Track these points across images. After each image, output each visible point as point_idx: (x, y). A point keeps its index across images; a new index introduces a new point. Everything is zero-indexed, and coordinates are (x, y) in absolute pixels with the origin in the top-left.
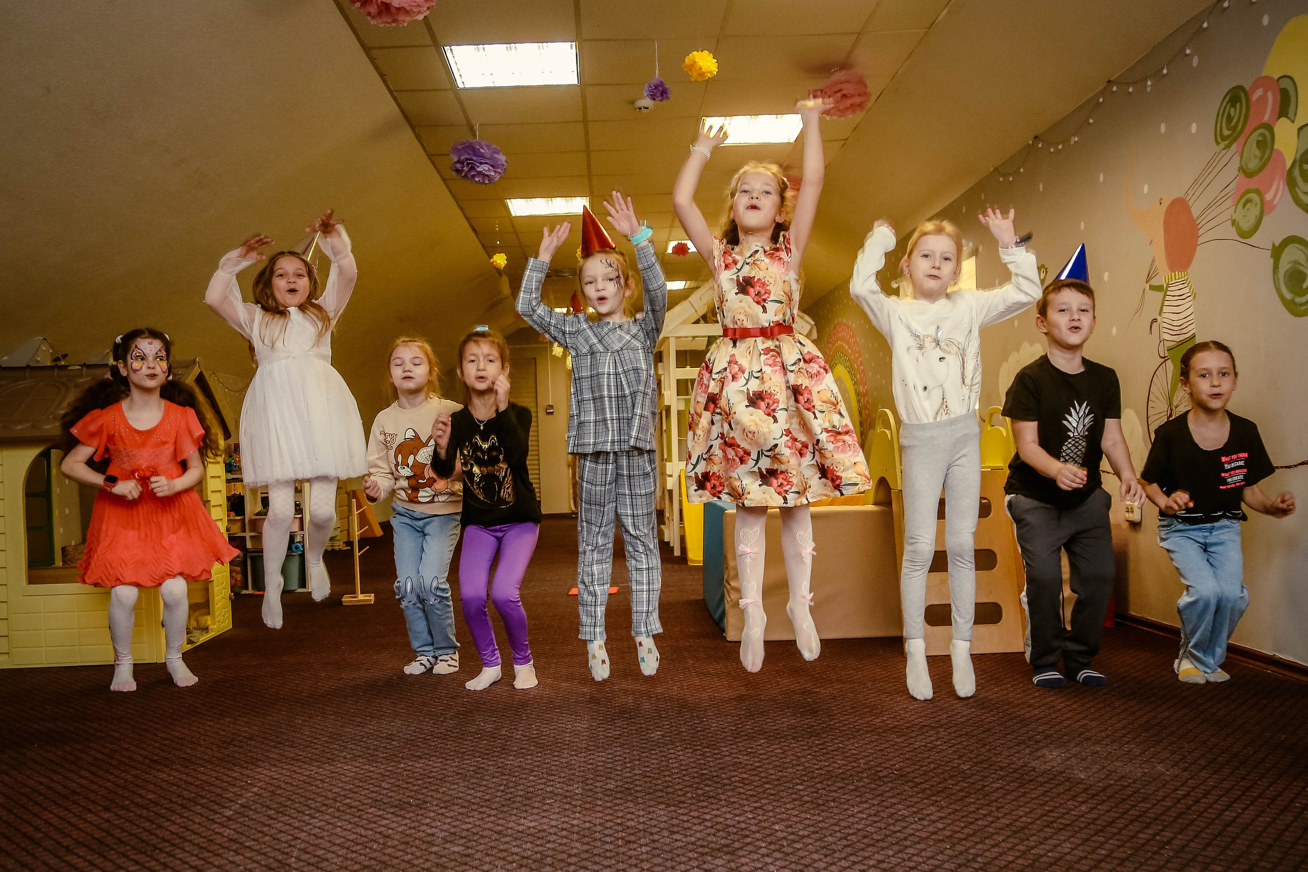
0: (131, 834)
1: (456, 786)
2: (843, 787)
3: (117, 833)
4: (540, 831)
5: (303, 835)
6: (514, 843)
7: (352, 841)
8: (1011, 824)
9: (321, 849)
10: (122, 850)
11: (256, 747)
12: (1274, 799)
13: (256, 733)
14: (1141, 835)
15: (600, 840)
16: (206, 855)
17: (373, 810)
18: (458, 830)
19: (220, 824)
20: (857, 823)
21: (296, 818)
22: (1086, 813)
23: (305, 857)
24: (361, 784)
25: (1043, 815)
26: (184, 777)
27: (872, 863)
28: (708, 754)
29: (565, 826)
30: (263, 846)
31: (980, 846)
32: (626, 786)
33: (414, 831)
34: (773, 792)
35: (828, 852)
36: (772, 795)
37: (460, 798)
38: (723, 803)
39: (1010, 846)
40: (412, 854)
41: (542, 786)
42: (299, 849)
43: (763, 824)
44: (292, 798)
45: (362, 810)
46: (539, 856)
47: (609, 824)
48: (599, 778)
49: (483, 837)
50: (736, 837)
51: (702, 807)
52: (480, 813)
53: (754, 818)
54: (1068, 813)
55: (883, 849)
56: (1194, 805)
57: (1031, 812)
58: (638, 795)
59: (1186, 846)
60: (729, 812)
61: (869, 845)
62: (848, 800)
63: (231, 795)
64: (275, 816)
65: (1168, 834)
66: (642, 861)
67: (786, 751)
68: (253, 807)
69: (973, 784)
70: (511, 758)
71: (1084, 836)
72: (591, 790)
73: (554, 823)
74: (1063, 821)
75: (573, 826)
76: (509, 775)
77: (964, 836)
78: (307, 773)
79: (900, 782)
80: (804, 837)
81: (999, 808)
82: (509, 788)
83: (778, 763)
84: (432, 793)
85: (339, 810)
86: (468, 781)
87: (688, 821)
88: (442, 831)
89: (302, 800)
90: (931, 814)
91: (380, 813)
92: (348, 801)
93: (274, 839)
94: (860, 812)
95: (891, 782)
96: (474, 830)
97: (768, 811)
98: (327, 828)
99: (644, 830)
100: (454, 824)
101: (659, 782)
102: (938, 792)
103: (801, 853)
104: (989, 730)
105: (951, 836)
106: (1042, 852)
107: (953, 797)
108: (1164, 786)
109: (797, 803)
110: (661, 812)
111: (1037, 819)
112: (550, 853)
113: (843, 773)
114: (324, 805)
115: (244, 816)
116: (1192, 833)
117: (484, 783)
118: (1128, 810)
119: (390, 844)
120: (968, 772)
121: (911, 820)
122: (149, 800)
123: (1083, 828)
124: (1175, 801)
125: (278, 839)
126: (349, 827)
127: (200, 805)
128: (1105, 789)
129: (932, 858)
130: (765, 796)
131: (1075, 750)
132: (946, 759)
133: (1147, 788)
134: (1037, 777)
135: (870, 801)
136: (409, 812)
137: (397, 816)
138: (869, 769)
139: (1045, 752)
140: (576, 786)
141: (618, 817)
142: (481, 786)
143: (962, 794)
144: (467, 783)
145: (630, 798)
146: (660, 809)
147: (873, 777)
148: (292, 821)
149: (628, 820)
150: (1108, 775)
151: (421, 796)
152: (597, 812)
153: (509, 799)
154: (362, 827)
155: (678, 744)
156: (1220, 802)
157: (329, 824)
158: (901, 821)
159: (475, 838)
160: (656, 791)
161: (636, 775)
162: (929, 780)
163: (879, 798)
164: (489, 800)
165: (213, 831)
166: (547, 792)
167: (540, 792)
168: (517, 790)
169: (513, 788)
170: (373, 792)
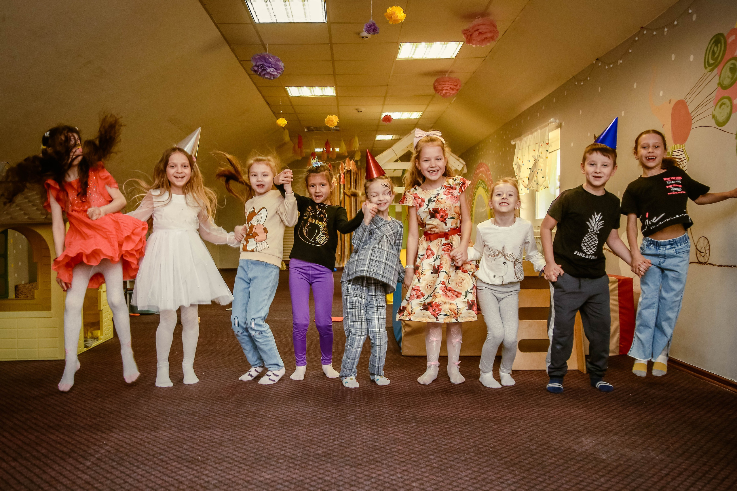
0: (26, 477)
1: (227, 449)
2: (457, 458)
3: (18, 476)
4: (272, 481)
5: (130, 480)
7: (159, 485)
11: (114, 419)
12: (723, 480)
13: (115, 409)
15: (307, 489)
17: (175, 464)
18: (224, 479)
19: (82, 471)
20: (463, 484)
21: (128, 468)
24: (171, 446)
25: (577, 484)
26: (66, 438)
28: (380, 432)
29: (288, 478)
32: (329, 452)
33: (197, 479)
34: (415, 459)
36: (415, 461)
37: (229, 457)
41: (279, 450)
43: (406, 482)
44: (129, 454)
45: (169, 464)
47: (315, 478)
48: (313, 446)
49: (238, 484)
51: (372, 469)
52: (239, 467)
53: (401, 477)
54: (592, 483)
56: (672, 481)
57: (570, 481)
58: (335, 458)
60: (387, 473)
62: (460, 467)
63: (92, 451)
64: (115, 467)
67: (427, 431)
68: (104, 460)
69: (536, 459)
70: (263, 430)
72: (307, 454)
73: (281, 476)
75: (293, 478)
76: (260, 442)
78: (140, 437)
79: (492, 456)
81: (550, 477)
82: (259, 451)
83: (421, 440)
84: (213, 453)
85: (155, 463)
86: (235, 445)
87: (361, 478)
88: (214, 479)
89: (134, 455)
90: (508, 480)
91: (179, 466)
92: (161, 457)
93: (113, 482)
94: (466, 476)
95: (487, 456)
96: (233, 480)
97: (411, 473)
98: (145, 475)
99: (335, 483)
100: (222, 475)
101: (349, 450)
102: (515, 464)
104: (550, 422)
107: (523, 468)
108: (654, 467)
109: (429, 468)
110: (347, 471)
113: (459, 448)
114: (147, 459)
115: (97, 466)
117: (244, 447)
118: (630, 483)
119: (181, 488)
120: (534, 451)
121: (496, 483)
122: (43, 454)
124: (660, 478)
125: (115, 483)
126: (159, 475)
127: (72, 457)
128: (616, 467)
130: (410, 462)
131: (601, 439)
132: (522, 441)
133: (643, 467)
134: (576, 456)
135: (473, 469)
136: (197, 465)
137: (189, 468)
138: (475, 446)
139: (583, 439)
140: (299, 451)
141: (320, 474)
142: (242, 449)
143: (529, 466)
144: (234, 447)
145: (329, 461)
146: (346, 469)
147: (476, 452)
148: (125, 470)
149: (326, 476)
150: (620, 458)
151: (205, 455)
152: (308, 469)
153: (258, 459)
154: (167, 475)
155: (363, 424)
156: (688, 480)
157: (148, 472)
158: (490, 483)
159: (233, 485)
160: (346, 456)
161: (335, 444)
162: (511, 455)
163: (478, 467)
164: (245, 459)
165: (77, 476)
166: (281, 454)
167: (276, 455)
168: (264, 452)
169: (261, 451)
170: (177, 451)
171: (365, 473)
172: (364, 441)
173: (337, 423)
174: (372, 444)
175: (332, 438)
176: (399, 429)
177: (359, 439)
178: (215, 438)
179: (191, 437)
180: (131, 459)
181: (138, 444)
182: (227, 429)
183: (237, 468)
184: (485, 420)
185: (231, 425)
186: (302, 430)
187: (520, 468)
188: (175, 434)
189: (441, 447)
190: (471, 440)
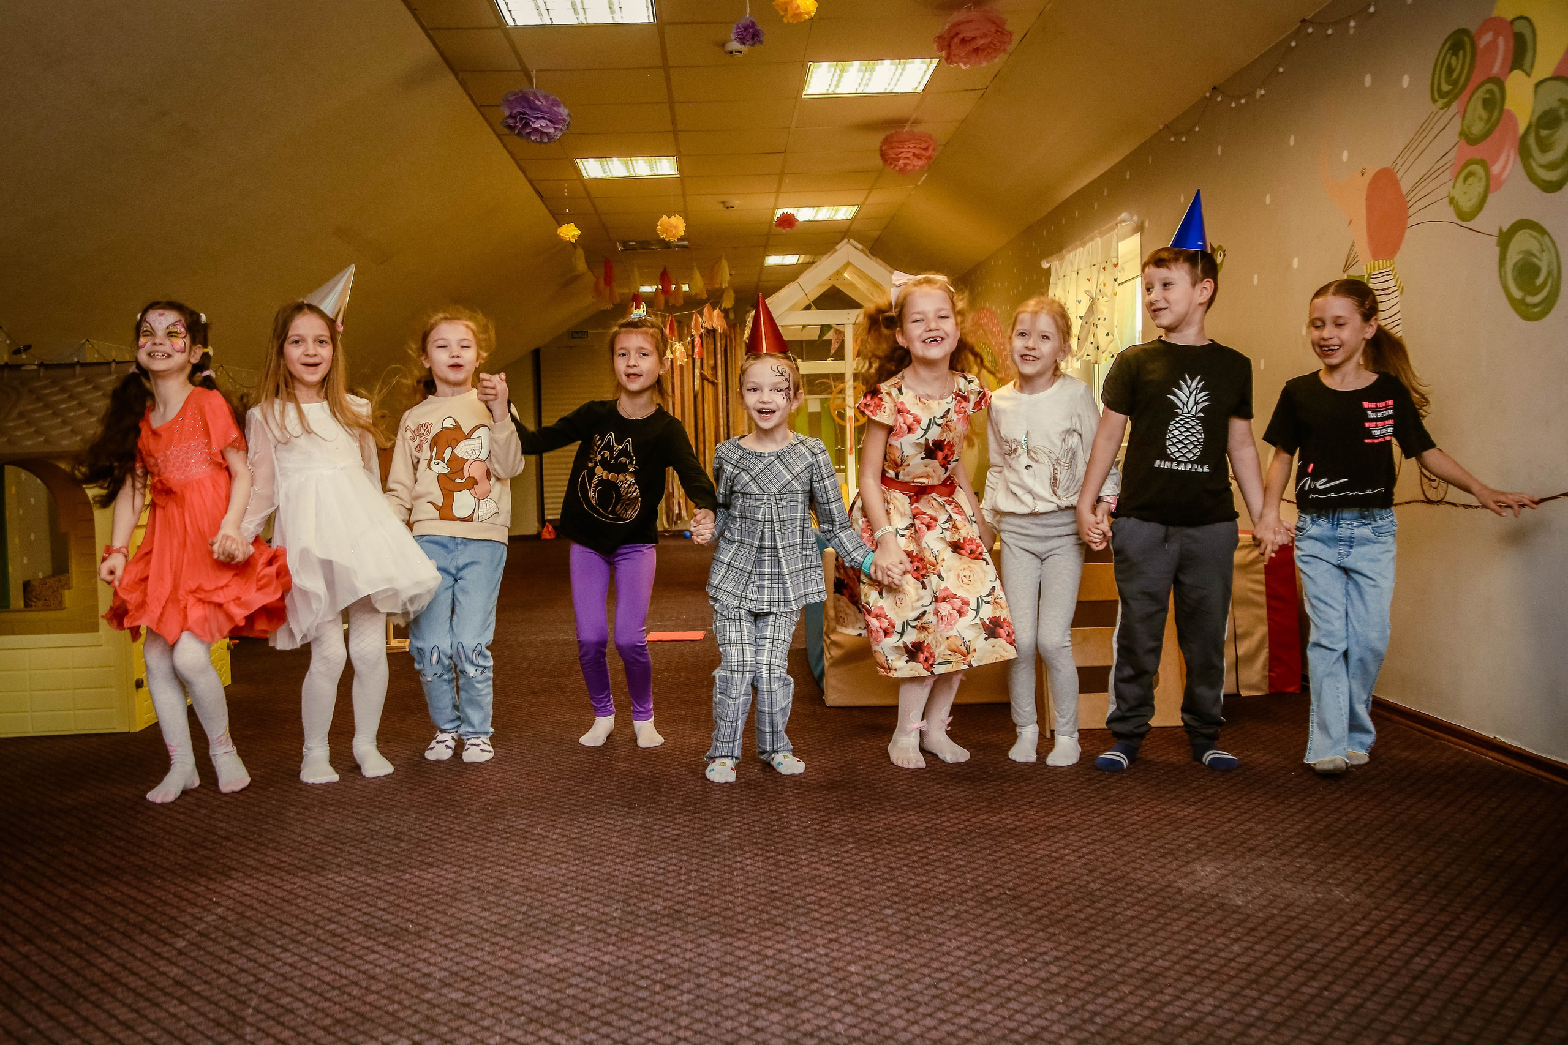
0: (52, 976)
1: (468, 906)
2: (941, 913)
3: (34, 974)
4: (562, 970)
5: (268, 976)
7: (328, 984)
8: (1142, 970)
9: (288, 995)
10: (35, 999)
11: (233, 850)
12: (1479, 941)
13: (235, 830)
14: (1305, 989)
15: (633, 983)
16: (143, 1004)
17: (361, 939)
18: (462, 968)
19: (167, 959)
20: (952, 964)
21: (264, 952)
22: (1239, 955)
23: (266, 1006)
24: (352, 902)
25: (1185, 957)
26: (134, 893)
27: (963, 1021)
28: (782, 864)
29: (593, 963)
30: (216, 991)
31: (1101, 1000)
32: (677, 908)
33: (406, 970)
34: (855, 918)
35: (912, 1005)
36: (853, 922)
37: (471, 923)
39: (1137, 1000)
40: (399, 1003)
41: (573, 907)
42: (261, 996)
43: (836, 964)
44: (264, 922)
45: (348, 940)
46: (554, 1006)
47: (647, 962)
48: (645, 896)
49: (490, 978)
50: (801, 982)
51: (766, 938)
52: (493, 944)
53: (826, 955)
54: (1215, 955)
55: (980, 1001)
56: (1376, 947)
57: (1169, 952)
58: (691, 919)
59: (1361, 1006)
60: (797, 946)
61: (963, 996)
62: (945, 931)
63: (188, 918)
64: (237, 949)
65: (1339, 988)
66: (681, 1014)
67: (877, 860)
68: (213, 936)
69: (1101, 910)
70: (541, 866)
71: (1234, 989)
72: (632, 913)
73: (580, 959)
74: (1207, 966)
75: (603, 963)
76: (536, 890)
77: (1082, 985)
78: (288, 887)
79: (1011, 906)
80: (883, 983)
81: (1131, 945)
82: (533, 908)
83: (865, 877)
84: (438, 916)
85: (318, 940)
86: (485, 899)
87: (744, 958)
88: (441, 969)
90: (1045, 953)
91: (369, 944)
92: (333, 926)
93: (232, 981)
94: (958, 948)
95: (1000, 906)
96: (481, 969)
97: (845, 945)
98: (300, 965)
99: (689, 971)
100: (458, 959)
101: (717, 902)
102: (1058, 922)
103: (878, 1007)
104: (1129, 835)
105: (1066, 985)
106: (1177, 1011)
107: (1075, 930)
108: (1340, 918)
109: (882, 933)
110: (714, 945)
111: (1176, 963)
112: (570, 1002)
113: (944, 892)
114: (302, 932)
115: (200, 948)
116: (1369, 988)
117: (503, 901)
118: (1292, 952)
119: (374, 988)
120: (1097, 893)
121: (1020, 960)
122: (85, 926)
123: (1232, 977)
124: (1353, 940)
125: (236, 982)
126: (328, 964)
127: (148, 933)
128: (1265, 922)
129: (1039, 1016)
130: (844, 923)
131: (1233, 866)
132: (1072, 875)
133: (1319, 920)
134: (1182, 902)
135: (972, 933)
136: (405, 942)
137: (390, 947)
138: (977, 887)
139: (1197, 866)
140: (615, 907)
141: (660, 952)
142: (499, 905)
143: (1087, 924)
144: (482, 902)
145: (679, 924)
146: (713, 941)
147: (980, 898)
148: (258, 955)
149: (672, 955)
150: (1271, 902)
151: (423, 921)
152: (635, 943)
153: (531, 925)
154: (344, 963)
155: (747, 849)
156: (1409, 944)
157: (304, 959)
158: (1007, 961)
159: (481, 980)
160: (711, 914)
161: (690, 891)
162: (1049, 904)
163: (983, 929)
164: (505, 926)
165: (157, 969)
166: (579, 915)
167: (570, 915)
168: (543, 912)
169: (537, 908)
170: (365, 913)
171: (751, 947)
172: (749, 882)
173: (694, 848)
174: (765, 889)
175: (683, 878)
176: (822, 856)
177: (738, 879)
178: (442, 885)
179: (392, 884)
180: (268, 933)
181: (284, 901)
182: (468, 866)
183: (488, 944)
184: (997, 833)
185: (475, 856)
186: (621, 863)
187: (1068, 929)
188: (360, 879)
189: (907, 890)
190: (968, 875)
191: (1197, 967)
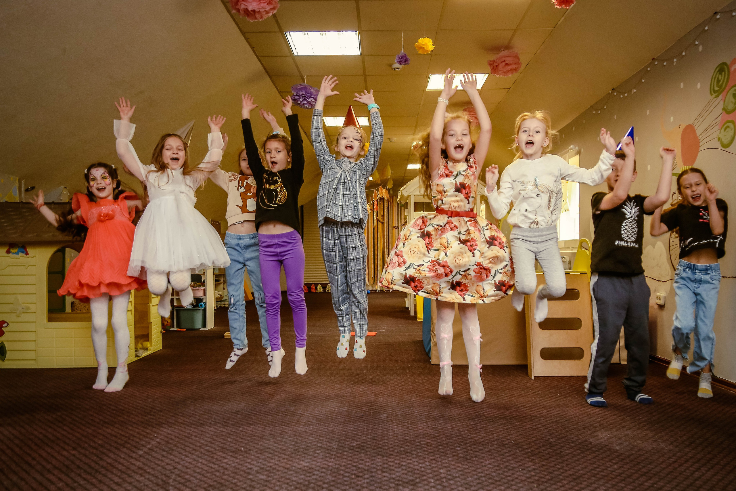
1: (268, 442)
2: (482, 450)
4: (310, 468)
5: (179, 467)
6: (295, 475)
7: (206, 471)
8: (573, 475)
9: (188, 475)
10: (78, 472)
14: (646, 484)
15: (342, 475)
16: (124, 476)
17: (220, 453)
18: (265, 466)
19: (135, 458)
20: (487, 470)
21: (177, 457)
22: (616, 469)
23: (178, 479)
28: (411, 428)
29: (324, 466)
30: (157, 472)
31: (554, 486)
32: (362, 444)
33: (241, 466)
34: (443, 451)
37: (269, 448)
38: (414, 456)
40: (237, 479)
41: (315, 443)
42: (176, 474)
43: (434, 469)
45: (214, 453)
47: (349, 466)
48: (348, 440)
49: (278, 471)
50: (418, 476)
51: (402, 458)
52: (279, 457)
53: (430, 465)
54: (606, 469)
56: (678, 467)
58: (368, 450)
60: (417, 462)
62: (484, 457)
63: (144, 442)
64: (165, 455)
65: (661, 484)
67: (454, 428)
68: (155, 450)
69: (555, 450)
70: (301, 427)
71: (614, 483)
72: (342, 446)
73: (318, 464)
74: (602, 473)
75: (329, 466)
77: (546, 480)
79: (514, 447)
80: (456, 477)
81: (567, 465)
82: (297, 443)
83: (448, 435)
84: (255, 445)
85: (201, 453)
86: (276, 439)
87: (393, 466)
88: (256, 466)
90: (529, 467)
91: (224, 455)
92: (208, 448)
93: (163, 468)
94: (490, 464)
95: (510, 447)
96: (274, 467)
97: (438, 462)
98: (193, 463)
99: (368, 470)
100: (264, 463)
101: (381, 443)
102: (535, 454)
105: (538, 480)
107: (543, 457)
108: (663, 455)
109: (455, 457)
110: (379, 460)
111: (588, 472)
113: (483, 441)
114: (194, 450)
115: (149, 455)
116: (675, 484)
117: (284, 440)
118: (641, 469)
119: (226, 473)
120: (554, 443)
121: (517, 470)
123: (613, 478)
124: (668, 464)
125: (165, 468)
126: (206, 463)
127: (126, 448)
128: (629, 456)
130: (438, 453)
131: (615, 433)
132: (542, 436)
133: (653, 456)
134: (592, 447)
135: (496, 458)
136: (240, 455)
137: (233, 457)
138: (499, 440)
139: (599, 433)
140: (333, 442)
141: (354, 462)
142: (282, 442)
143: (548, 456)
144: (274, 440)
145: (363, 451)
147: (500, 444)
148: (174, 458)
149: (360, 464)
150: (632, 448)
151: (248, 447)
152: (343, 459)
153: (296, 450)
154: (213, 463)
155: (395, 422)
157: (194, 460)
158: (512, 470)
159: (274, 471)
160: (378, 448)
161: (368, 438)
162: (531, 447)
163: (501, 457)
164: (285, 450)
165: (130, 462)
166: (318, 446)
167: (314, 446)
168: (302, 445)
169: (299, 443)
170: (222, 443)
171: (396, 462)
175: (365, 433)
176: (429, 425)
177: (391, 434)
179: (234, 432)
183: (277, 457)
187: (540, 458)
189: (467, 440)
190: (495, 435)
191: (598, 474)
